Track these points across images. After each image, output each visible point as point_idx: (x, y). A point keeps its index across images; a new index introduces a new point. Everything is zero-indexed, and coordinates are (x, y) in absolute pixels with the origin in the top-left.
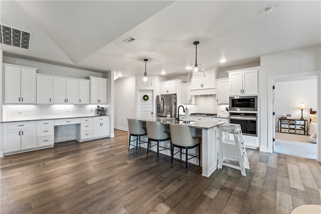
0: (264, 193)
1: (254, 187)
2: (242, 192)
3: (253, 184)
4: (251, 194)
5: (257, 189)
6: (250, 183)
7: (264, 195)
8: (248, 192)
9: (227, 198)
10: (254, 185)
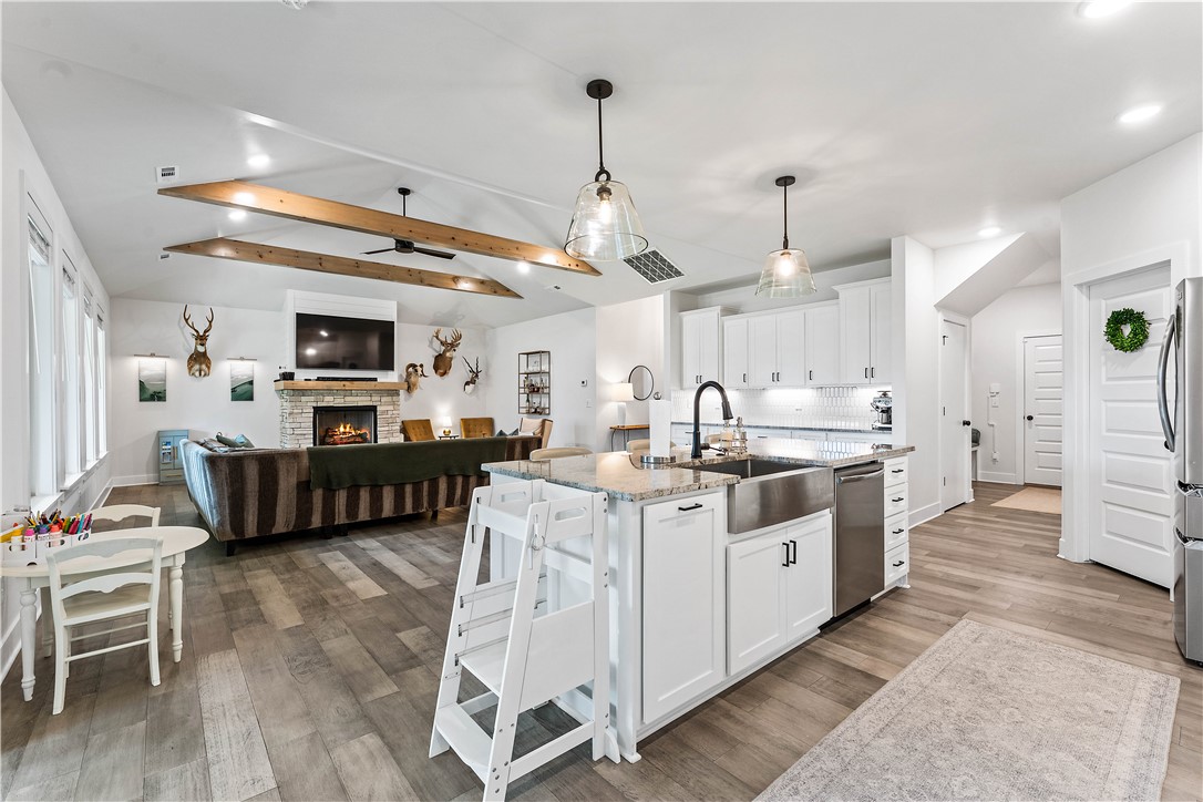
0: (312, 738)
1: (357, 735)
2: (368, 690)
3: (371, 741)
4: (343, 701)
5: (341, 735)
6: (382, 737)
7: (309, 730)
8: (354, 700)
9: (377, 654)
10: (363, 743)
